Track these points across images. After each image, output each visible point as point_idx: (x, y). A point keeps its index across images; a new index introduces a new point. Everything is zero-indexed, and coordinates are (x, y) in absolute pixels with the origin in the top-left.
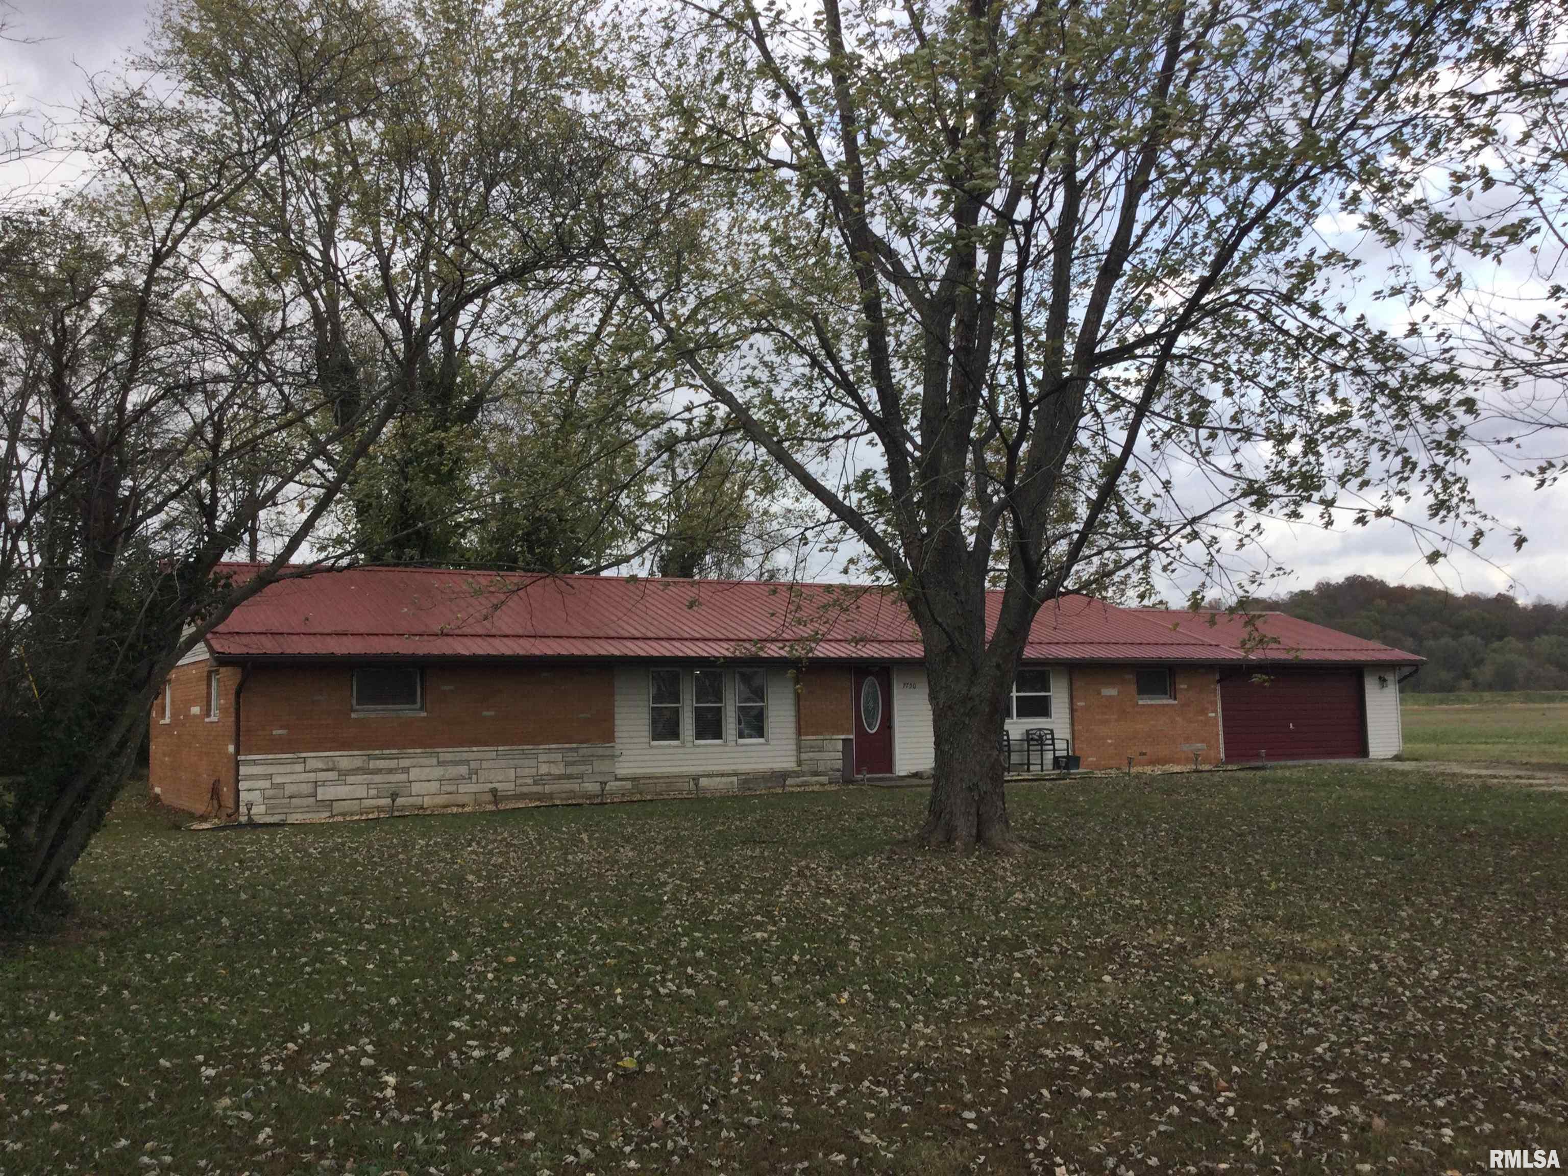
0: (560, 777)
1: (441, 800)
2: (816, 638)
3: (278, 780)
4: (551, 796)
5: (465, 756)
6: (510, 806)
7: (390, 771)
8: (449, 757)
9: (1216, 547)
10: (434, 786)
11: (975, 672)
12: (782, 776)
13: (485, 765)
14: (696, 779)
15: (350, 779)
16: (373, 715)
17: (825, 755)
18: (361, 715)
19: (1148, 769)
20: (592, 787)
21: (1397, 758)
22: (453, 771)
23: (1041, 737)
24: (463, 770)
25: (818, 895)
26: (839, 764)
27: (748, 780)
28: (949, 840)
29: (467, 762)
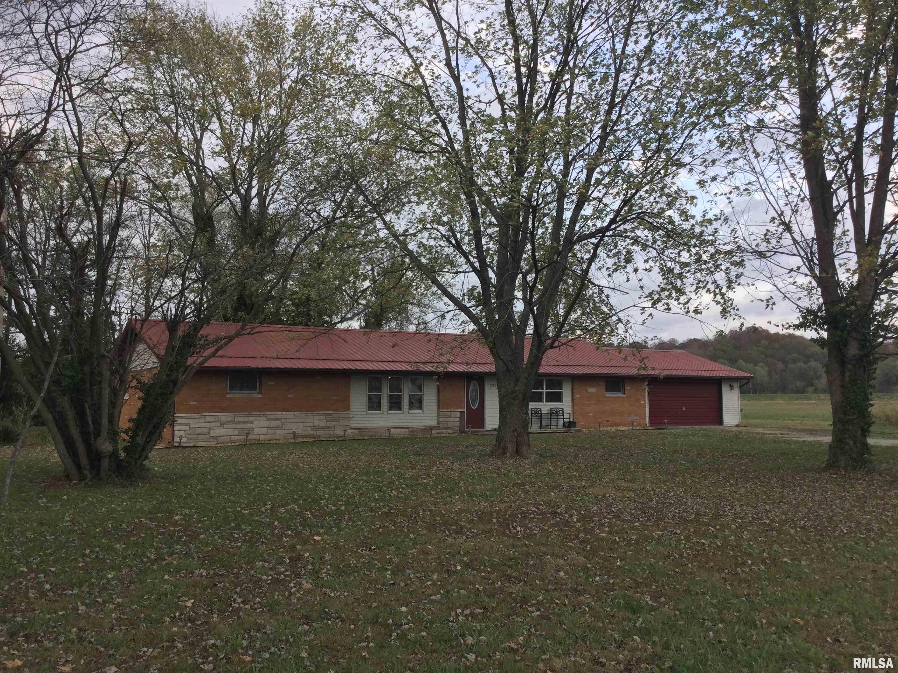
0: (323, 427)
1: (269, 437)
2: (449, 362)
3: (193, 426)
4: (319, 436)
5: (279, 416)
6: (301, 440)
7: (244, 423)
8: (272, 417)
9: (629, 325)
10: (264, 430)
11: (517, 380)
12: (431, 428)
13: (289, 421)
14: (389, 429)
15: (226, 426)
16: (237, 396)
17: (451, 419)
18: (232, 396)
19: (609, 429)
20: (339, 433)
21: (737, 426)
22: (274, 424)
23: (557, 412)
24: (278, 423)
25: (447, 471)
26: (458, 424)
27: (414, 431)
28: (504, 453)
29: (279, 419)
